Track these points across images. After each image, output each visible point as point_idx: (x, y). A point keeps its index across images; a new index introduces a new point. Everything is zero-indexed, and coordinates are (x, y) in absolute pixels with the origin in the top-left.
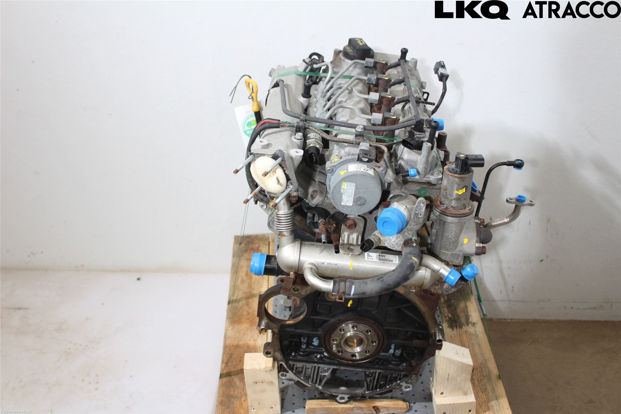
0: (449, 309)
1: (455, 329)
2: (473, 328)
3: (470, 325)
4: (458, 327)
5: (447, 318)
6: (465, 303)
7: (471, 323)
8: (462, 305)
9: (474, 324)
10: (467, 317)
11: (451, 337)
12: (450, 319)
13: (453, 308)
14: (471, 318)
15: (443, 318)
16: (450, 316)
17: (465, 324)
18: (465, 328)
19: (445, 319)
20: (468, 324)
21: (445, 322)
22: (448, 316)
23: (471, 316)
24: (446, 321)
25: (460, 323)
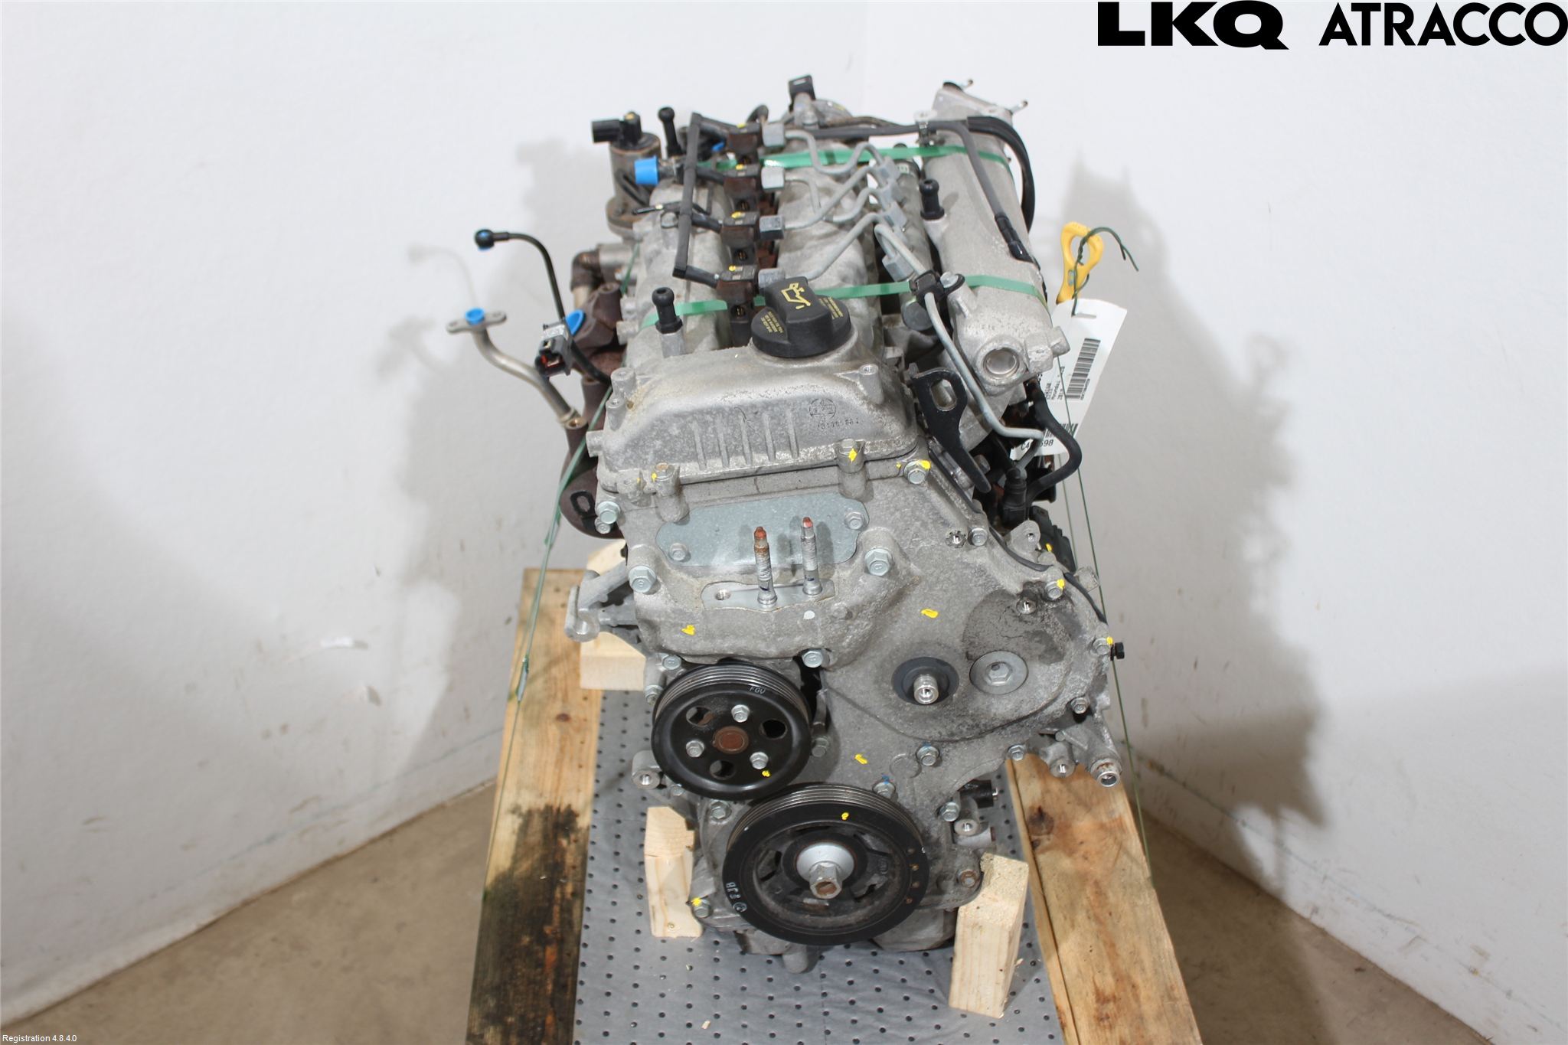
0: (559, 860)
1: (563, 808)
2: (520, 802)
3: (524, 809)
4: (555, 809)
5: (573, 837)
6: (512, 869)
7: (520, 815)
8: (525, 866)
9: (515, 810)
10: (524, 829)
11: (579, 791)
12: (567, 836)
13: (551, 861)
14: (516, 826)
15: (581, 841)
16: (564, 842)
17: (536, 816)
18: (541, 804)
19: (580, 835)
20: (530, 813)
21: (581, 829)
22: (569, 843)
23: (514, 832)
24: (578, 831)
25: (546, 819)
